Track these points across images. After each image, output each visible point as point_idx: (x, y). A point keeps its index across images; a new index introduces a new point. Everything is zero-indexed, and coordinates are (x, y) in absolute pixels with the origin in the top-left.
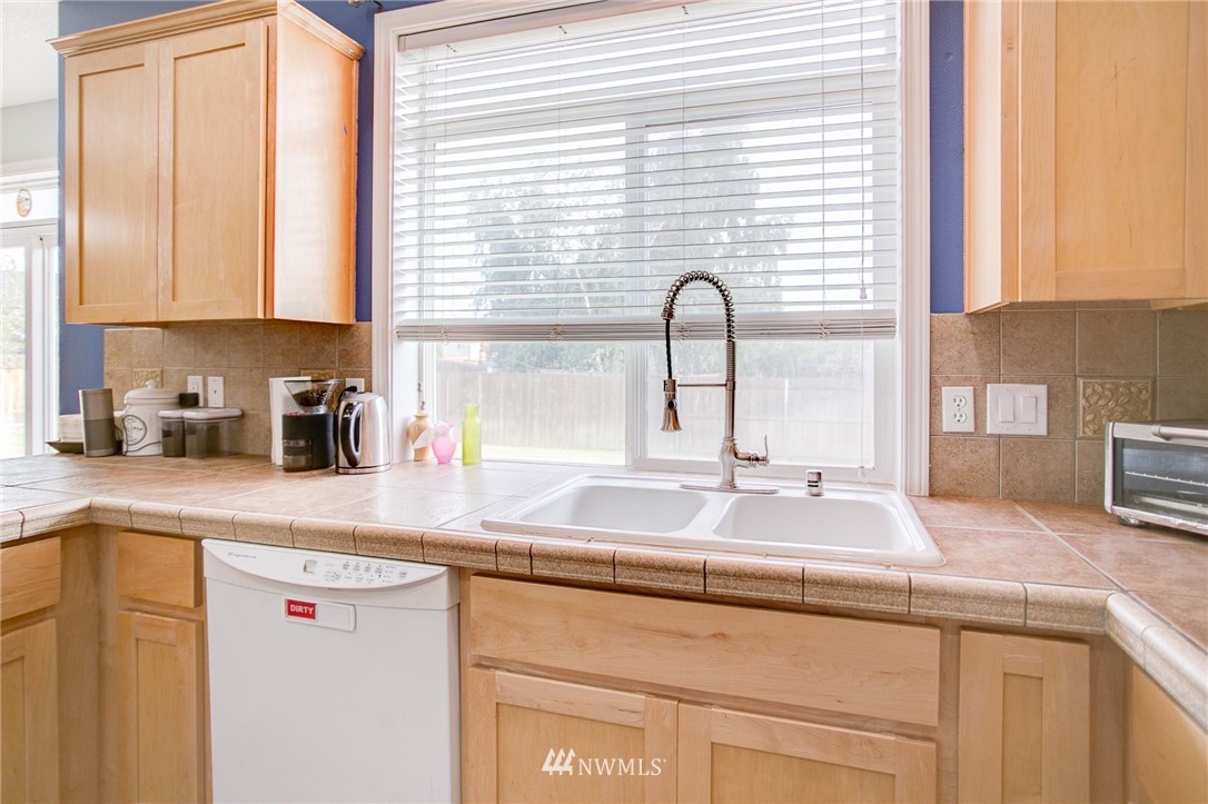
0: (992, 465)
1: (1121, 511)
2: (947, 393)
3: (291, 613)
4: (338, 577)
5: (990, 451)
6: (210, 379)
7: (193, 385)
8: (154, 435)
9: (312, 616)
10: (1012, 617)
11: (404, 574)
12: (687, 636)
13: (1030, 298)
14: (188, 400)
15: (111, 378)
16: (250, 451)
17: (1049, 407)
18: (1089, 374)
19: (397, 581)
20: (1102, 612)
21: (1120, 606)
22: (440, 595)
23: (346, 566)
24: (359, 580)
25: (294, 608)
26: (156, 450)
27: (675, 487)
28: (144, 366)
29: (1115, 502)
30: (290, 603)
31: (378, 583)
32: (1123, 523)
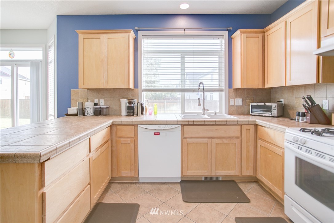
0: (236, 110)
1: (252, 114)
2: (231, 100)
3: (155, 135)
4: (165, 128)
5: (236, 108)
6: (100, 100)
7: (96, 101)
8: (92, 112)
9: (159, 134)
10: (247, 123)
11: (175, 126)
12: (213, 130)
13: (244, 87)
14: (96, 104)
15: (73, 100)
16: (110, 114)
17: (243, 101)
18: (247, 97)
19: (174, 127)
20: (255, 121)
21: (256, 120)
22: (180, 128)
23: (165, 126)
24: (168, 127)
25: (155, 134)
26: (92, 114)
27: (196, 115)
28: (82, 97)
29: (252, 113)
30: (155, 133)
31: (171, 128)
32: (252, 115)
